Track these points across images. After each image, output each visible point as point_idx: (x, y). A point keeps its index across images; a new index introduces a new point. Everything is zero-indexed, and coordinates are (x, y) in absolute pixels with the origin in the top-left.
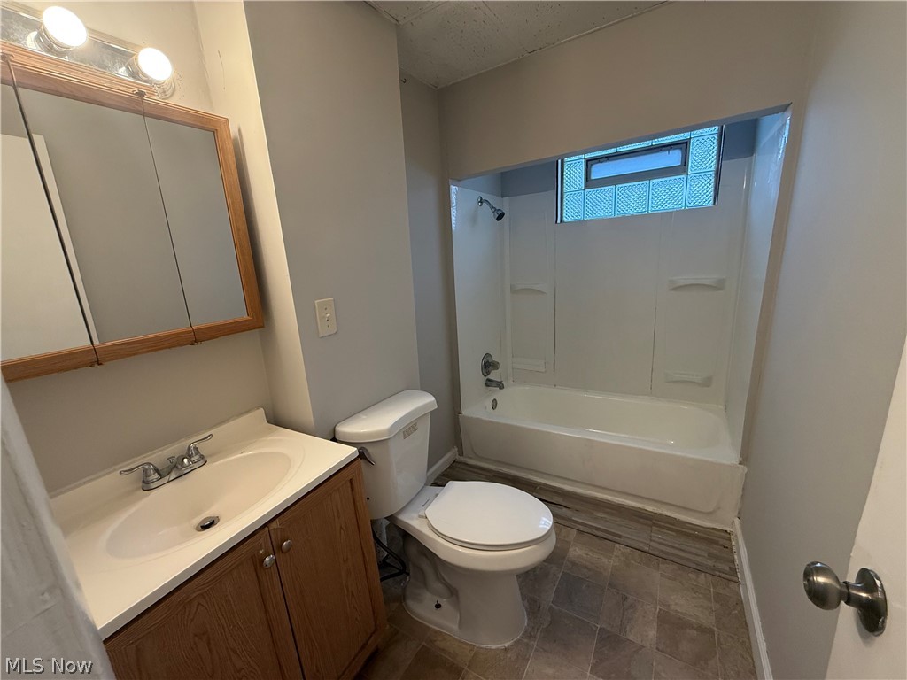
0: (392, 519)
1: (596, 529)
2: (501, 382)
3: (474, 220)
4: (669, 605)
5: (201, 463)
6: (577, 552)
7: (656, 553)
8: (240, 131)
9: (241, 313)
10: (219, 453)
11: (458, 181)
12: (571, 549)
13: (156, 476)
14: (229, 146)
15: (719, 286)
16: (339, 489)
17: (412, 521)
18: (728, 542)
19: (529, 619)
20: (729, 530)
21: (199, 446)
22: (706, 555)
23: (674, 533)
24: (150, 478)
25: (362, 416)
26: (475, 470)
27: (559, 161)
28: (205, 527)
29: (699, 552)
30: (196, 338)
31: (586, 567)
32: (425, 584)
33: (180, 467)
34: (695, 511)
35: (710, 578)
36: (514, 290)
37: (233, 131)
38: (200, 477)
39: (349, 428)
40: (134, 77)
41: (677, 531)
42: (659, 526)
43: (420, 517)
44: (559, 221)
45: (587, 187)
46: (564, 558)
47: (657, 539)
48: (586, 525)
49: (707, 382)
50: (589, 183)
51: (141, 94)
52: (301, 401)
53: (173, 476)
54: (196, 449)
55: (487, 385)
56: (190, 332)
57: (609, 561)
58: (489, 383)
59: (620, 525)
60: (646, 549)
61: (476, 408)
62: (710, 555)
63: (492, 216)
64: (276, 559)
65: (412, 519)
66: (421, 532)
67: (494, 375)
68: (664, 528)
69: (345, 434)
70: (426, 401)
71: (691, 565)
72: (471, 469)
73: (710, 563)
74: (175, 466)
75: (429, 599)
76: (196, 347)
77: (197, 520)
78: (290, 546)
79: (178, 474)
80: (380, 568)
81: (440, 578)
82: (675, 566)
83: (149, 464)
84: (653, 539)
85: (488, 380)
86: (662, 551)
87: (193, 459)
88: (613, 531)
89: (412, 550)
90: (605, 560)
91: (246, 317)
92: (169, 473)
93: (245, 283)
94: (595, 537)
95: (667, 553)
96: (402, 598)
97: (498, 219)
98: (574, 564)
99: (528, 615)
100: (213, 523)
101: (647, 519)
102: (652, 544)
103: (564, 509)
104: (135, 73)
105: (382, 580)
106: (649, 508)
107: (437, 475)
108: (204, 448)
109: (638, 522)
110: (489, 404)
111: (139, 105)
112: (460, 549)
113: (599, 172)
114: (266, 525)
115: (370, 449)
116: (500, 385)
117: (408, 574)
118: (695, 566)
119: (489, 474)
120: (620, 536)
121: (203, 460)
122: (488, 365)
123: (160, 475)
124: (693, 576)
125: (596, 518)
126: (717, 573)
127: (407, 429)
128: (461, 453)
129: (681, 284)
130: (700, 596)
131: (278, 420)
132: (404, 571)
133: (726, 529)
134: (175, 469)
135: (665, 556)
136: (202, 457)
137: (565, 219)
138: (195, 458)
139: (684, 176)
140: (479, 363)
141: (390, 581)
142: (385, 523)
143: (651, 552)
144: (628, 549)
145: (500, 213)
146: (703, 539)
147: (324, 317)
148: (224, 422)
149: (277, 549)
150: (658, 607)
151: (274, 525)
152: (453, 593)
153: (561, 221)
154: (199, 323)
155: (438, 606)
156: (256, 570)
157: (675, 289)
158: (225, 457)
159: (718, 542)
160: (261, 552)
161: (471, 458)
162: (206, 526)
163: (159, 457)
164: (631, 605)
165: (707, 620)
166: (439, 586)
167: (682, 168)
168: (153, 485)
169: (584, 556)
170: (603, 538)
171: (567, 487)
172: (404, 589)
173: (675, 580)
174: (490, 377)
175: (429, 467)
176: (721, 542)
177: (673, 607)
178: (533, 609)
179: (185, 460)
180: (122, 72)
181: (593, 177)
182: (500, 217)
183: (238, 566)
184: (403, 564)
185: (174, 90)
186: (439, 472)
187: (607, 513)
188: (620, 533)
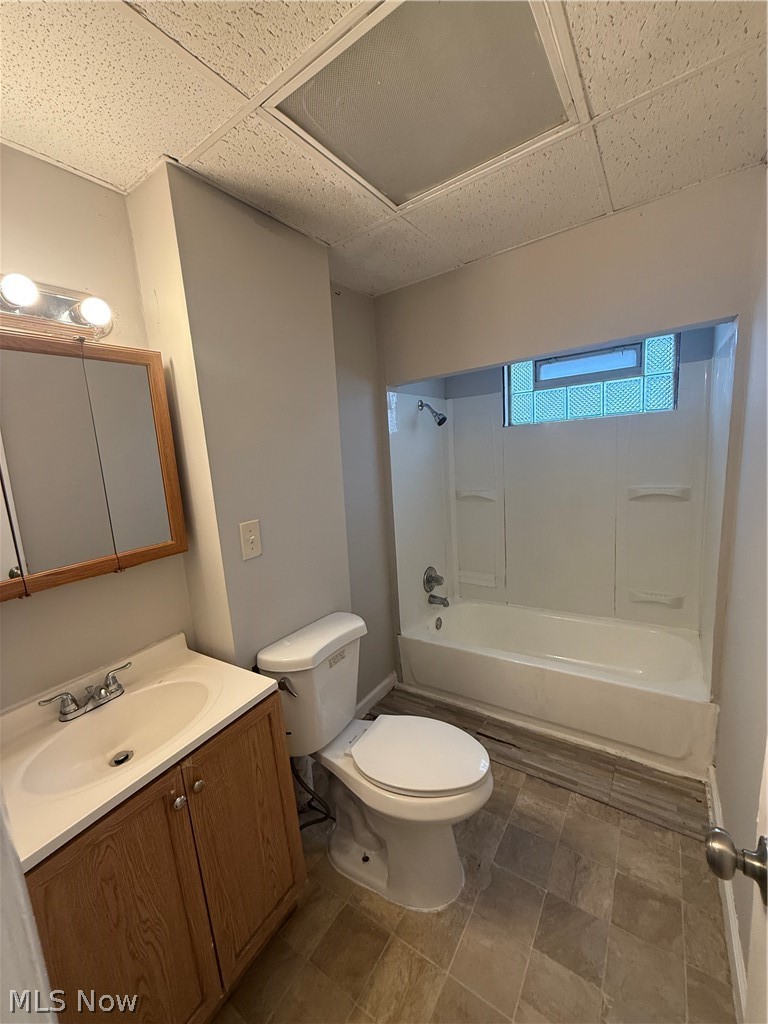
0: (315, 755)
1: (549, 773)
2: (445, 599)
3: (413, 424)
4: (629, 869)
5: (118, 693)
6: (525, 800)
7: (616, 805)
8: (171, 362)
9: (165, 538)
10: (136, 682)
11: (395, 386)
12: (519, 797)
13: (73, 706)
14: (161, 378)
15: (684, 496)
16: (255, 724)
17: (337, 759)
18: (701, 794)
19: (467, 878)
20: (704, 780)
21: (118, 675)
22: (675, 810)
23: (639, 782)
24: (68, 709)
25: (286, 642)
26: (415, 700)
27: (506, 368)
28: (119, 763)
29: (669, 807)
30: (120, 565)
31: (535, 820)
32: (352, 834)
33: (97, 698)
34: (662, 755)
35: (679, 838)
36: (458, 497)
37: (165, 361)
38: (116, 708)
39: (271, 657)
40: (76, 322)
41: (641, 779)
42: (622, 773)
43: (346, 755)
44: (506, 424)
45: (536, 388)
46: (510, 807)
47: (618, 789)
48: (536, 769)
49: (678, 603)
50: (538, 384)
51: (82, 340)
52: (222, 628)
53: (90, 706)
54: (114, 678)
55: (430, 602)
56: (114, 560)
57: (560, 813)
58: (432, 600)
59: (576, 770)
60: (606, 800)
61: (417, 628)
62: (679, 809)
63: (432, 421)
64: (187, 801)
65: (338, 757)
66: (346, 774)
67: (437, 591)
68: (628, 775)
69: (267, 662)
70: (355, 625)
71: (657, 821)
72: (411, 698)
73: (679, 819)
74: (93, 697)
75: (356, 850)
76: (120, 574)
77: (111, 754)
78: (202, 787)
79: (95, 705)
80: (300, 812)
81: (366, 826)
82: (638, 822)
83: (67, 694)
84: (613, 787)
85: (432, 596)
86: (624, 803)
87: (110, 689)
88: (567, 777)
89: (338, 793)
90: (557, 812)
91: (170, 542)
92: (87, 704)
93: (170, 508)
94: (547, 784)
95: (629, 806)
96: (326, 849)
97: (440, 424)
98: (521, 815)
99: (466, 874)
100: (126, 758)
101: (608, 763)
102: (612, 794)
103: (514, 749)
104: (76, 318)
105: (301, 828)
106: (612, 750)
107: (373, 704)
108: (121, 677)
109: (599, 767)
110: (432, 623)
111: (79, 351)
112: (388, 795)
113: (549, 372)
114: (178, 763)
115: (293, 680)
116: (445, 603)
117: (335, 820)
118: (660, 823)
119: (431, 705)
120: (575, 783)
121: (121, 690)
122: (431, 580)
123: (78, 706)
124: (658, 834)
125: (551, 761)
126: (688, 832)
127: (333, 657)
128: (401, 680)
129: (641, 494)
130: (667, 860)
131: (198, 646)
132: (328, 816)
133: (698, 778)
134: (91, 699)
135: (626, 809)
136: (120, 686)
137: (513, 422)
138: (112, 688)
139: (641, 378)
140: (421, 578)
141: (314, 828)
142: (311, 761)
143: (610, 803)
144: (585, 801)
145: (441, 417)
146: (672, 789)
147: (248, 540)
148: (144, 648)
149: (189, 790)
150: (616, 871)
151: (186, 764)
152: (381, 844)
153: (510, 424)
154: (124, 550)
155: (366, 859)
156: (166, 812)
157: (635, 499)
158: (142, 687)
159: (690, 794)
160: (172, 792)
161: (410, 685)
162: (120, 761)
163: (76, 686)
164: (585, 867)
165: (673, 890)
166: (366, 835)
167: (638, 370)
168: (69, 717)
169: (535, 807)
170: (555, 785)
171: (519, 723)
172: (329, 838)
173: (637, 838)
174: (433, 593)
175: (359, 700)
176: (694, 794)
177: (634, 871)
178: (472, 867)
179: (103, 691)
180: (65, 317)
181: (543, 377)
182: (442, 422)
183: (148, 807)
184: (327, 808)
185: (112, 328)
186: (375, 701)
187: (563, 755)
188: (575, 779)
